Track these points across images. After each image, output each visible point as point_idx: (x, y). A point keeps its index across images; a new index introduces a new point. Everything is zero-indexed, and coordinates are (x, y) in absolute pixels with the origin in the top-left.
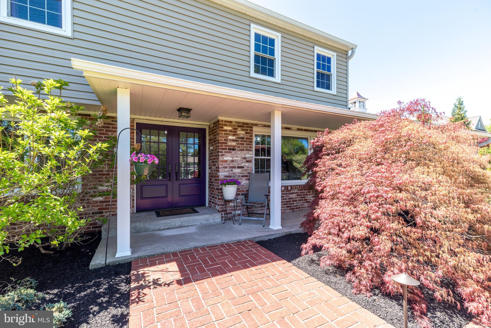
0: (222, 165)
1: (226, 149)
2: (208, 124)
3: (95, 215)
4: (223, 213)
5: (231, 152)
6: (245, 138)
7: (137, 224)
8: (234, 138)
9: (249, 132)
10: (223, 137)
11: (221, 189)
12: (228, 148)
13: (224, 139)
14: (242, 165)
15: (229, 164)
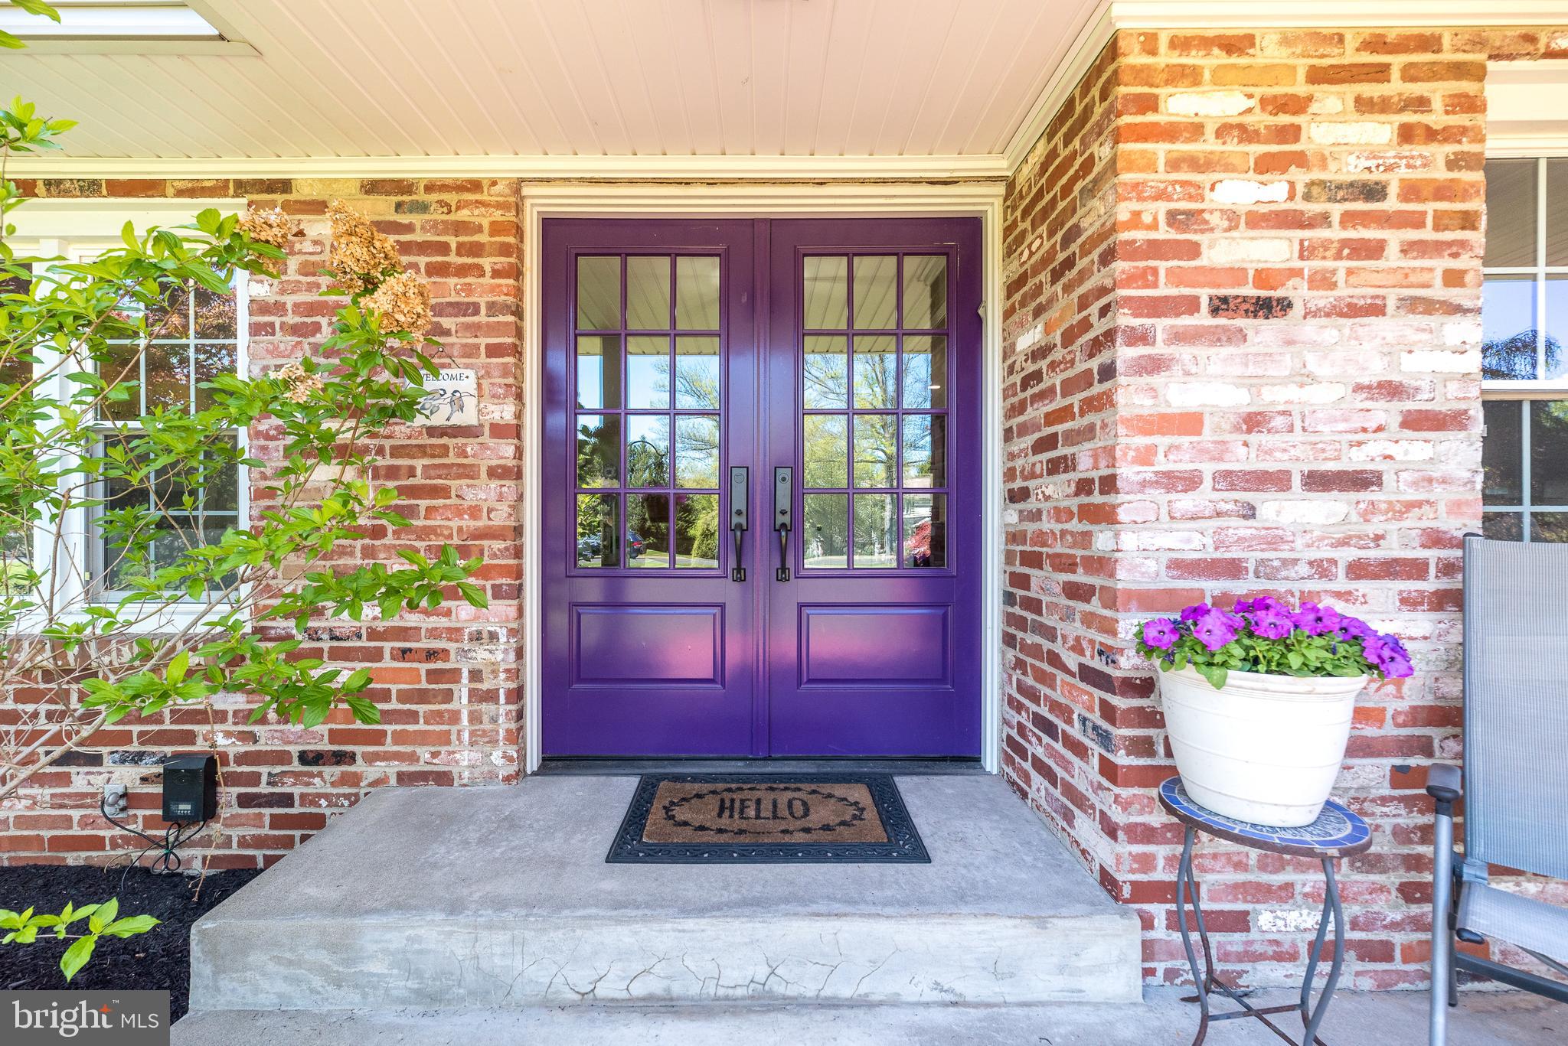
0: (1145, 457)
1: (1191, 305)
2: (1001, 165)
3: (315, 769)
4: (1159, 911)
5: (1242, 336)
6: (1393, 190)
7: (422, 931)
8: (1275, 192)
9: (1436, 118)
10: (1161, 196)
11: (1146, 687)
12: (1204, 294)
13: (1172, 215)
14: (1356, 460)
15: (1221, 450)
